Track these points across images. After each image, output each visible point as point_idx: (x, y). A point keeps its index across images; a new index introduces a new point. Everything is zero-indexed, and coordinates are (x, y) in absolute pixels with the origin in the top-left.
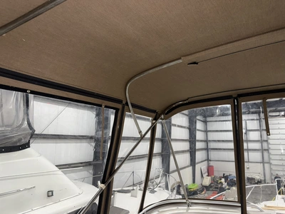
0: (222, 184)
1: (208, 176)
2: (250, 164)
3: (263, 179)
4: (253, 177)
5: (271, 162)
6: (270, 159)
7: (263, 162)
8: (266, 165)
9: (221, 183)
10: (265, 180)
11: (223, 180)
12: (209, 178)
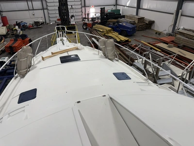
0: (17, 31)
1: (3, 26)
2: (35, 11)
3: (44, 21)
4: (38, 21)
5: (48, 8)
6: (47, 6)
7: (43, 9)
8: (45, 11)
9: (15, 30)
10: (46, 22)
11: (17, 27)
12: (5, 28)
